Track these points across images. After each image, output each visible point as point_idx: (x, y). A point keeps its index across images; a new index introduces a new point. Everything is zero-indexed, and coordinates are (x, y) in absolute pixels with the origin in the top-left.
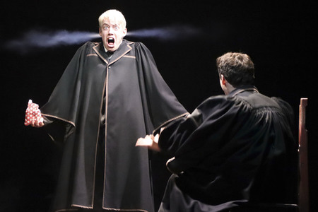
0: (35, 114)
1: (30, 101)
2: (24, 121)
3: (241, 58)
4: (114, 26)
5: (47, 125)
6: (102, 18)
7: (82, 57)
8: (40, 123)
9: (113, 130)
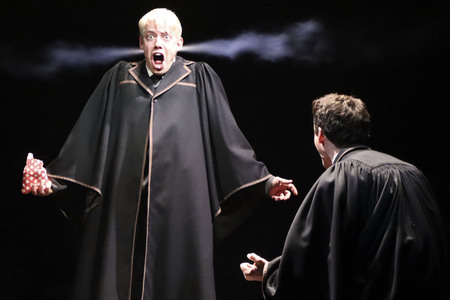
0: (37, 175)
1: (30, 156)
2: (22, 187)
3: (352, 105)
4: (164, 35)
5: (56, 193)
6: (144, 21)
7: (112, 85)
8: (46, 190)
9: (160, 199)
